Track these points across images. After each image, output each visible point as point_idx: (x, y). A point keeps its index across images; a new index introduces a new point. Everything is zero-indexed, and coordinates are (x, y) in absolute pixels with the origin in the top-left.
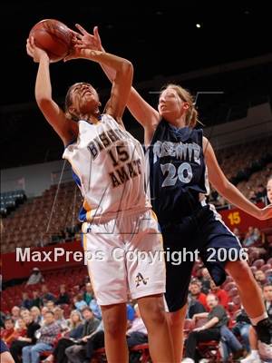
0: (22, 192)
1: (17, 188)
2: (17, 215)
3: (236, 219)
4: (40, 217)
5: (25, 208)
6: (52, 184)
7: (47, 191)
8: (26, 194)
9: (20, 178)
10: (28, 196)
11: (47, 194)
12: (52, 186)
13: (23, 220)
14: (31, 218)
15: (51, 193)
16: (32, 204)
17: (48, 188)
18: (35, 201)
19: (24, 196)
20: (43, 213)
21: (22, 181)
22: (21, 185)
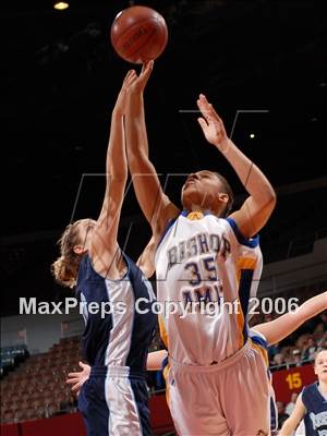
0: (24, 347)
1: (17, 342)
2: (15, 377)
3: (297, 382)
4: (46, 379)
5: (26, 368)
6: (62, 337)
7: (55, 345)
8: (29, 349)
9: (22, 329)
10: (31, 353)
11: (55, 350)
12: (62, 340)
13: (23, 383)
14: (34, 381)
15: (60, 349)
16: (37, 362)
17: (58, 343)
18: (39, 359)
19: (27, 353)
20: (49, 374)
21: (23, 333)
22: (23, 338)
